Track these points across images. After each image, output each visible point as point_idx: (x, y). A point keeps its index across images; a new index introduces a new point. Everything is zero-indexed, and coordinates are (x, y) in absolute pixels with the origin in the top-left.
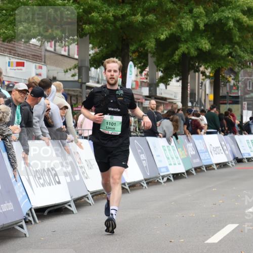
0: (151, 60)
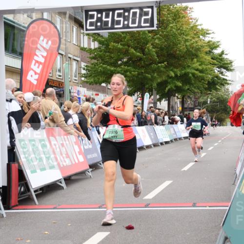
0: (154, 92)
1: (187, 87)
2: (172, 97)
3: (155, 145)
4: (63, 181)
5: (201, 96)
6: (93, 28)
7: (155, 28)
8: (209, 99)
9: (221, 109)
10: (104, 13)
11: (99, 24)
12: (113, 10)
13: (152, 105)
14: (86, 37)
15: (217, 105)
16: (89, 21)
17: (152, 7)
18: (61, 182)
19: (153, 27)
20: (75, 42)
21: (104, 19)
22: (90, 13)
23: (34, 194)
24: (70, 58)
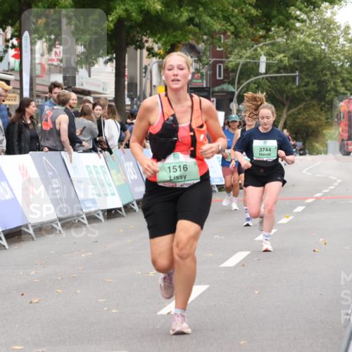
1: (185, 15)
2: (131, 49)
3: (68, 223)
5: (234, 46)
8: (263, 59)
9: (307, 93)
13: (59, 78)
15: (294, 78)
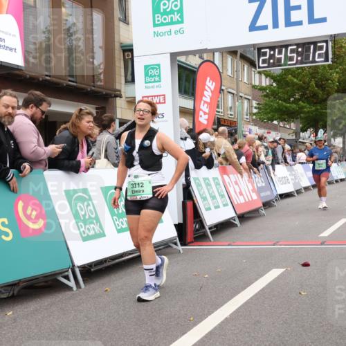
4: (237, 219)
6: (266, 65)
7: (330, 62)
10: (277, 50)
11: (271, 61)
12: (286, 46)
14: (257, 75)
16: (262, 58)
17: (326, 42)
18: (235, 220)
19: (328, 61)
20: (245, 81)
21: (277, 56)
22: (263, 50)
23: (208, 231)
24: (241, 97)
